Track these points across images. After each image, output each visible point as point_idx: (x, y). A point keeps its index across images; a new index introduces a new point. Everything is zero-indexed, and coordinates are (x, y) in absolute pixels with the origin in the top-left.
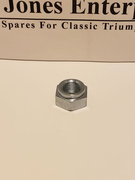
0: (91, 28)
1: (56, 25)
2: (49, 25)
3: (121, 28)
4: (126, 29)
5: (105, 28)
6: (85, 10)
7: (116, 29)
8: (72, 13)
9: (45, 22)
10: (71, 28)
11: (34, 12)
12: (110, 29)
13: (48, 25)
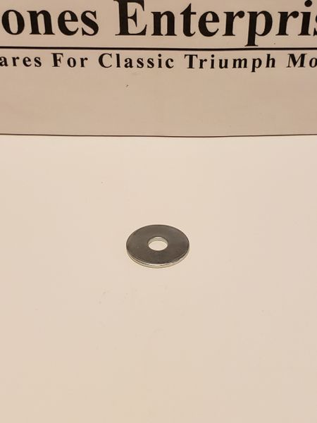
0: (160, 66)
1: (86, 59)
2: (72, 61)
3: (223, 64)
4: (234, 66)
5: (191, 66)
6: (146, 28)
7: (212, 67)
8: (120, 34)
9: (62, 54)
10: (118, 66)
11: (39, 33)
12: (201, 67)
13: (69, 59)
